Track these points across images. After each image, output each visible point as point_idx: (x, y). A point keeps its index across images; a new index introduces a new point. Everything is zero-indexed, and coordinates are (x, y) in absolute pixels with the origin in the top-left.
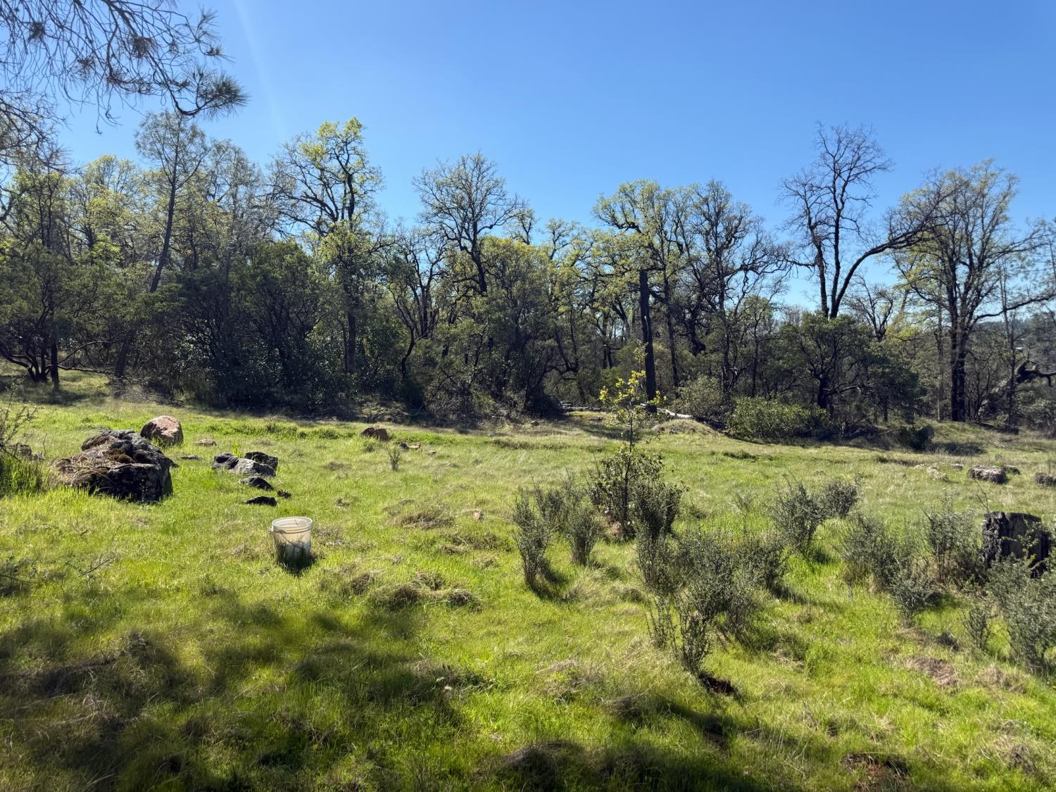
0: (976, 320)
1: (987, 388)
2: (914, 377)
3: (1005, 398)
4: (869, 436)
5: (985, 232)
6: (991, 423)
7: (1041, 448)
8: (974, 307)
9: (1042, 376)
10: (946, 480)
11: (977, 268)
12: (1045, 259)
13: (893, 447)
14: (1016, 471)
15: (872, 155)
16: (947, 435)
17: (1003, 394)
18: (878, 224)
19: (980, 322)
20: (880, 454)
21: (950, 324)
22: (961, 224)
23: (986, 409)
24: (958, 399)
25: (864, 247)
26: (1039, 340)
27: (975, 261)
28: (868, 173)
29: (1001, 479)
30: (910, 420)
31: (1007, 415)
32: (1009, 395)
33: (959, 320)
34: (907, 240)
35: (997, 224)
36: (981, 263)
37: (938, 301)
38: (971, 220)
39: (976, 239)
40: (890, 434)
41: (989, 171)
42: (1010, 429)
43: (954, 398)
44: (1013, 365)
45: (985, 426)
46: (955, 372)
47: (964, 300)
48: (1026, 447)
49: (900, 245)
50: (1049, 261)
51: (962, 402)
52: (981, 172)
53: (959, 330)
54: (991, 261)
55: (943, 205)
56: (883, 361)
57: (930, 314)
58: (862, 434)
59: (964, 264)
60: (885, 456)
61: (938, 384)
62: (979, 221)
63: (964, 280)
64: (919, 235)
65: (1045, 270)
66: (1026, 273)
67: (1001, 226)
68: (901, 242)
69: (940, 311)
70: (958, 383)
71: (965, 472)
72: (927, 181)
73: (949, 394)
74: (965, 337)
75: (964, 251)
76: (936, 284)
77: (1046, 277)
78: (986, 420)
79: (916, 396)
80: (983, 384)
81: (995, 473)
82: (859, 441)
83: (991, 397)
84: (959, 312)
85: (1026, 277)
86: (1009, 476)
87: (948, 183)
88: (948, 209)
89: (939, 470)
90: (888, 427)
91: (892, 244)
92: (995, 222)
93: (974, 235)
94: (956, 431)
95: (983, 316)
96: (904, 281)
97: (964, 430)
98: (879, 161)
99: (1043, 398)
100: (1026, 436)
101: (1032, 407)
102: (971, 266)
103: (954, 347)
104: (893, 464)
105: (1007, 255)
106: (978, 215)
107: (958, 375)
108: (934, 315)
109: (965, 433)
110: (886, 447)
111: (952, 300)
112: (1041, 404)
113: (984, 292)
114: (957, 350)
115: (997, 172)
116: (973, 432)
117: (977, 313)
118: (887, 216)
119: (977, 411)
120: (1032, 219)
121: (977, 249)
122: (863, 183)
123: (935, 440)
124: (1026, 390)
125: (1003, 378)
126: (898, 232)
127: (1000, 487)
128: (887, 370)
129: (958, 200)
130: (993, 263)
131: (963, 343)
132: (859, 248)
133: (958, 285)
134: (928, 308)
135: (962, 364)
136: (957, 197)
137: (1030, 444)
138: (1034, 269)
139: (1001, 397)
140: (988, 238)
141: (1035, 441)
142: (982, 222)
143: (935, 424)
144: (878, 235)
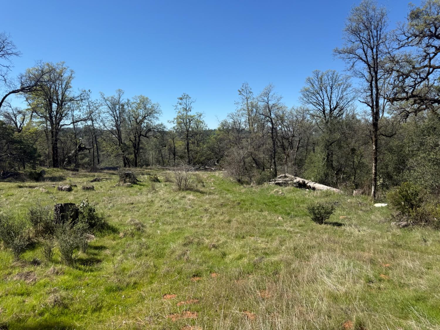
0: (61, 126)
1: (67, 154)
2: (35, 150)
3: (74, 157)
4: (15, 177)
5: (63, 91)
6: (69, 168)
7: (86, 176)
8: (60, 121)
9: (87, 149)
10: (48, 193)
11: (60, 105)
12: (86, 105)
13: (26, 180)
14: (75, 186)
15: (11, 47)
16: (51, 173)
17: (73, 156)
18: (15, 80)
19: (62, 127)
20: (19, 184)
21: (50, 127)
22: (53, 86)
23: (67, 162)
24: (55, 158)
25: (9, 89)
26: (85, 135)
27: (60, 102)
28: (9, 55)
29: (70, 190)
30: (34, 168)
31: (75, 164)
32: (75, 156)
33: (54, 126)
34: (29, 89)
35: (67, 89)
36: (62, 104)
37: (45, 117)
38: (57, 85)
39: (59, 93)
40: (26, 175)
41: (63, 66)
42: (76, 170)
43: (53, 158)
44: (76, 145)
45: (66, 169)
46: (53, 148)
47: (56, 118)
48: (81, 176)
49: (26, 91)
50: (87, 106)
51: (57, 160)
52: (60, 66)
53: (54, 130)
54: (66, 103)
55: (45, 77)
56: (20, 142)
57: (42, 122)
58: (11, 175)
59: (55, 103)
60: (22, 185)
61: (47, 152)
62: (60, 86)
63: (55, 110)
64: (35, 87)
65: (86, 109)
66: (80, 110)
67: (68, 89)
68: (27, 90)
69: (47, 122)
70: (55, 152)
71: (56, 188)
72: (37, 65)
73: (52, 156)
74: (57, 133)
75: (55, 98)
76: (44, 110)
77: (87, 112)
78: (67, 167)
79: (36, 157)
80: (65, 152)
81: (67, 187)
82: (10, 179)
83: (69, 157)
84: (54, 122)
85: (80, 111)
86: (73, 188)
87: (46, 67)
88: (47, 79)
89: (45, 189)
90: (25, 172)
91: (22, 90)
92: (66, 88)
93: (59, 91)
94: (54, 171)
95: (64, 125)
96: (30, 107)
97: (58, 171)
98: (14, 51)
99: (88, 157)
100: (81, 172)
101: (84, 161)
102: (58, 104)
103: (52, 137)
104: (25, 188)
105: (72, 102)
106: (60, 84)
107: (55, 148)
108: (44, 123)
109: (58, 172)
110: (23, 181)
111: (51, 117)
112: (87, 160)
113: (63, 115)
114: (54, 138)
115: (66, 68)
116: (62, 172)
117: (61, 123)
118: (19, 77)
119: (63, 163)
120: (80, 89)
121: (60, 98)
122: (7, 59)
123: (45, 176)
124: (81, 154)
125: (72, 150)
126: (25, 85)
127: (69, 193)
128: (23, 146)
129: (51, 76)
130: (67, 104)
131: (56, 136)
132: (6, 89)
133: (53, 112)
134: (41, 120)
135: (56, 144)
136: (51, 74)
137: (82, 175)
138: (83, 108)
139: (72, 157)
140: (64, 94)
141: (84, 173)
142: (62, 87)
143: (46, 169)
144: (15, 85)
